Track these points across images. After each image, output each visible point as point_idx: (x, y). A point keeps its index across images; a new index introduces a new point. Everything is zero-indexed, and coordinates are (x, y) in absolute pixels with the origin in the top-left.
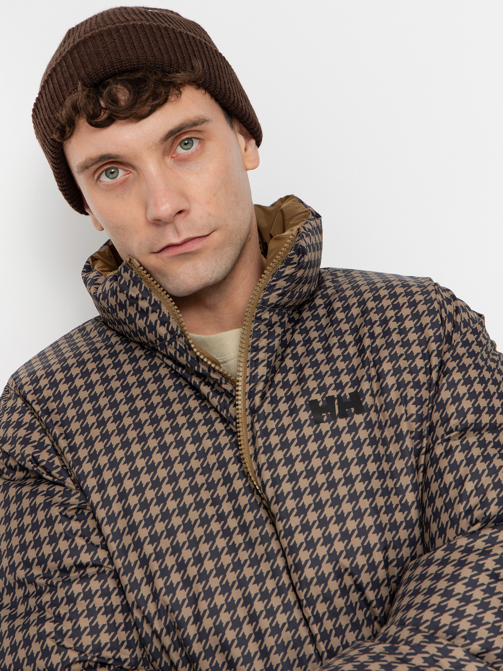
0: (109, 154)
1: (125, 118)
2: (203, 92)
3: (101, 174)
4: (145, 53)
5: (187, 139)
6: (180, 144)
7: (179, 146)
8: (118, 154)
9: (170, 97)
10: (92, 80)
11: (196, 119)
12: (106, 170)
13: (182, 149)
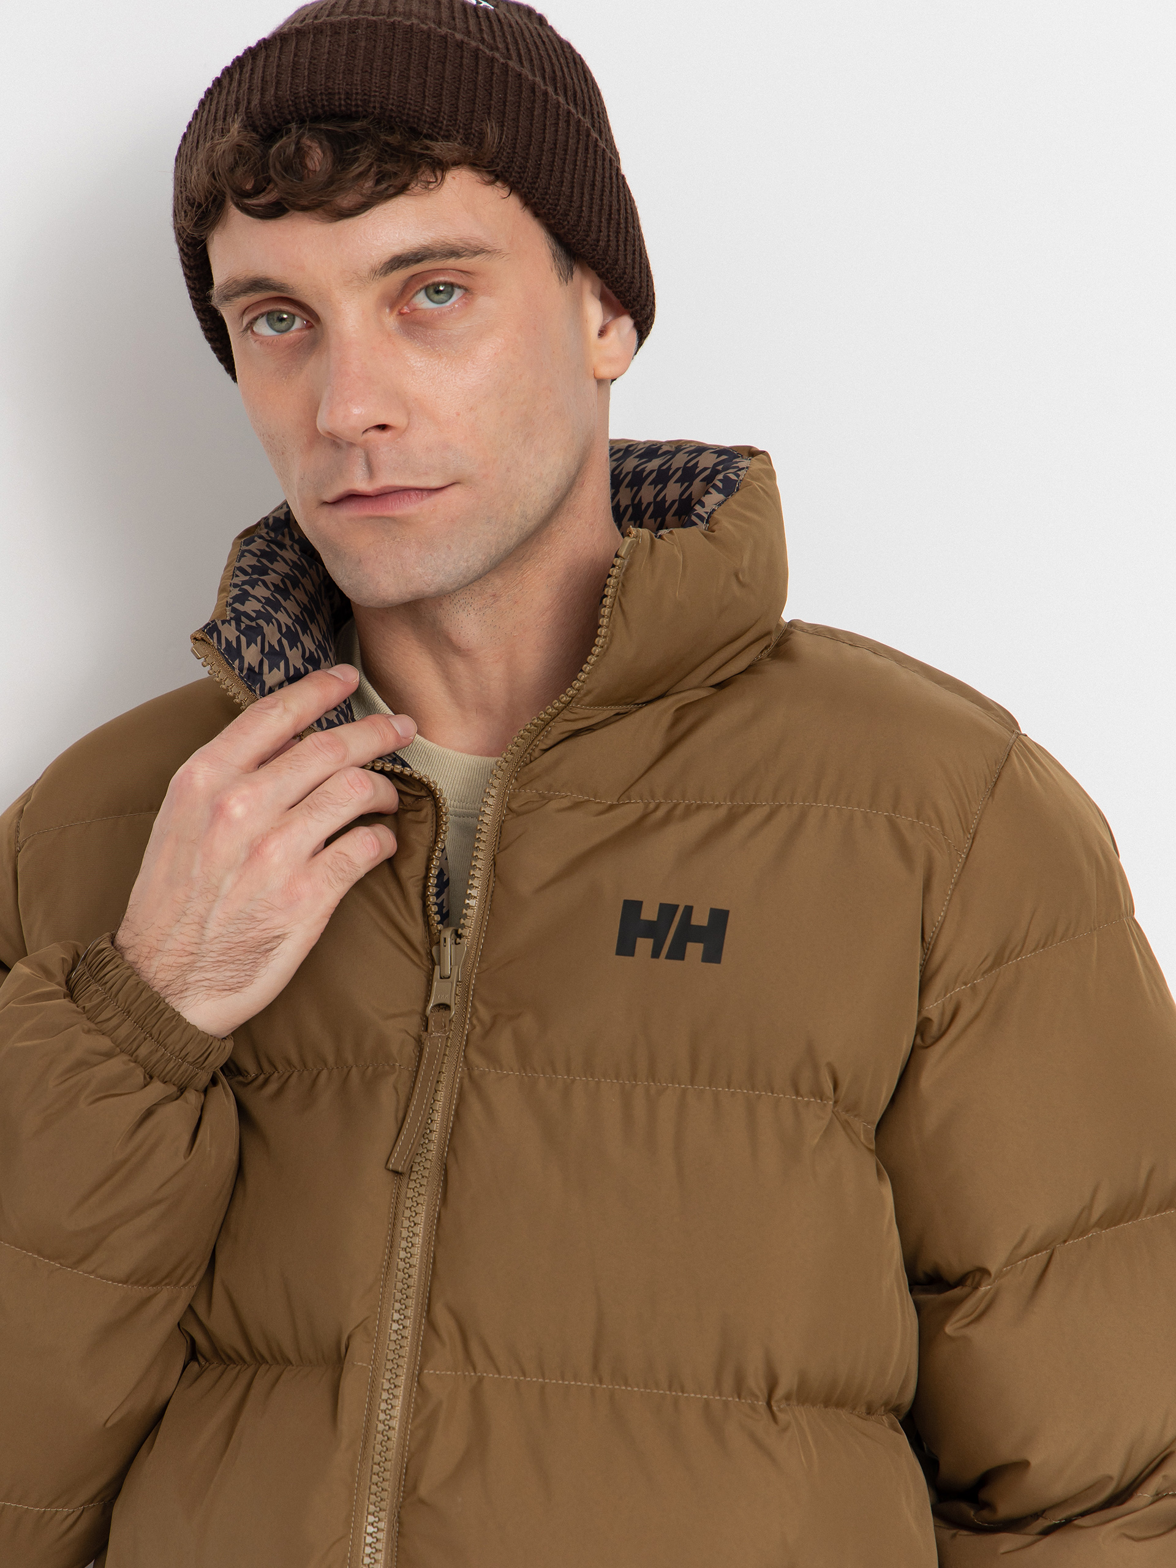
0: (268, 279)
1: (304, 209)
2: (504, 192)
3: (256, 319)
4: (389, 85)
5: (445, 284)
6: (426, 288)
7: (423, 293)
8: (285, 281)
9: (413, 185)
10: (269, 119)
11: (460, 244)
12: (269, 314)
13: (426, 300)
